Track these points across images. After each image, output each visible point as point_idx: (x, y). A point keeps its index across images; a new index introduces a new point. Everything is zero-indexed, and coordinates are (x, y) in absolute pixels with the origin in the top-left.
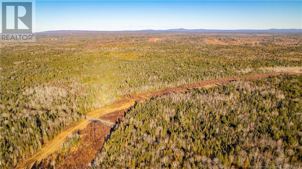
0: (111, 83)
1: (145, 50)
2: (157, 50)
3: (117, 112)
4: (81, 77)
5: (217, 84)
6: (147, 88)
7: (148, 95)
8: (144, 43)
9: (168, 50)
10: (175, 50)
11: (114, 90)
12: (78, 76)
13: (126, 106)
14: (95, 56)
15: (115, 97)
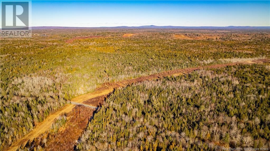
0: (91, 73)
1: (120, 44)
2: (131, 45)
3: (98, 98)
4: (64, 68)
5: (183, 73)
6: (123, 76)
7: (124, 83)
8: (119, 38)
9: (141, 44)
10: (147, 44)
11: (94, 79)
13: (106, 92)
14: (76, 50)
15: (96, 85)
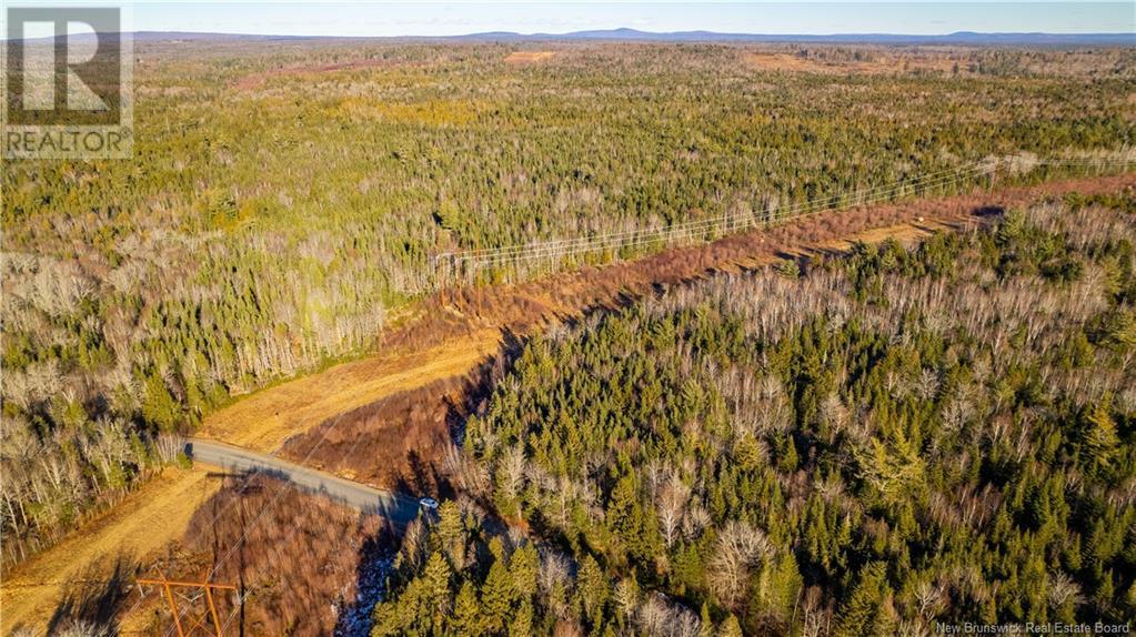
0: (352, 227)
1: (500, 91)
2: (553, 92)
4: (190, 202)
5: (918, 224)
7: (566, 291)
8: (489, 68)
9: (603, 91)
10: (631, 90)
11: (371, 267)
12: (176, 200)
13: (452, 362)
14: (273, 116)
15: (380, 307)
